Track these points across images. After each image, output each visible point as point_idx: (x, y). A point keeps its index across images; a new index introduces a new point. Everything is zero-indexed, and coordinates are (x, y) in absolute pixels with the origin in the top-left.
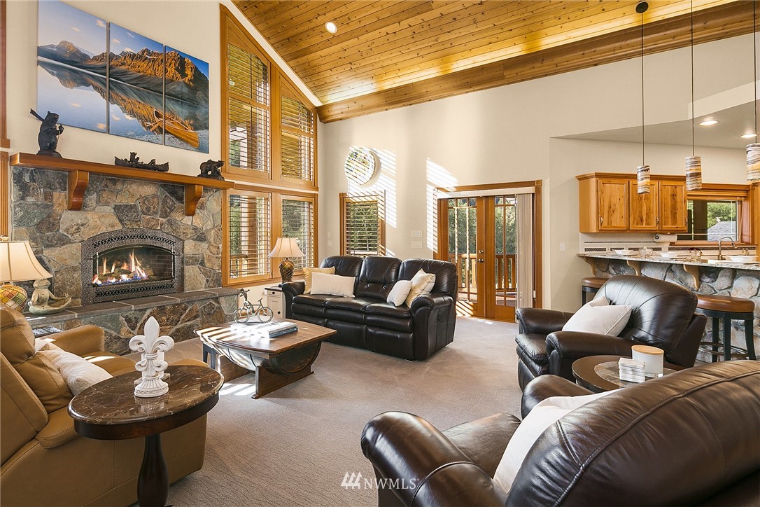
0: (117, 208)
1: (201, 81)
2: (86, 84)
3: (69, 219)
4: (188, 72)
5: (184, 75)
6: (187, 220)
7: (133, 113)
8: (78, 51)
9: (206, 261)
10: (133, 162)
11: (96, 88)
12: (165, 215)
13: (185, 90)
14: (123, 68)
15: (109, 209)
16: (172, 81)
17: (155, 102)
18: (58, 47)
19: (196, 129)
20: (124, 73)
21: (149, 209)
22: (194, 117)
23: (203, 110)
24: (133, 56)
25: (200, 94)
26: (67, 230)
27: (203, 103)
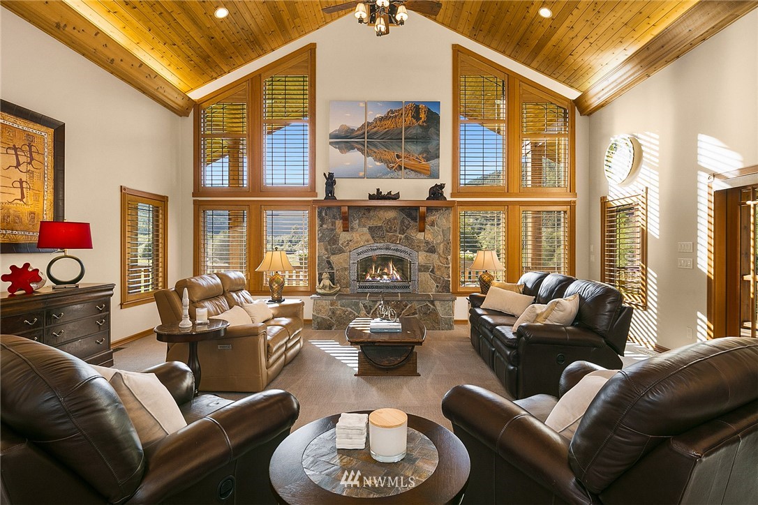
0: (370, 229)
1: (433, 119)
2: (353, 148)
3: (344, 237)
4: (423, 116)
5: (418, 118)
6: (421, 236)
7: (381, 160)
8: (349, 128)
9: (435, 270)
10: (378, 196)
11: (358, 149)
12: (402, 232)
13: (420, 131)
14: (375, 129)
15: (366, 230)
16: (409, 127)
17: (396, 147)
18: (339, 130)
19: (428, 160)
20: (376, 133)
21: (391, 228)
22: (426, 151)
23: (434, 143)
24: (381, 119)
25: (432, 130)
26: (342, 244)
27: (435, 137)
